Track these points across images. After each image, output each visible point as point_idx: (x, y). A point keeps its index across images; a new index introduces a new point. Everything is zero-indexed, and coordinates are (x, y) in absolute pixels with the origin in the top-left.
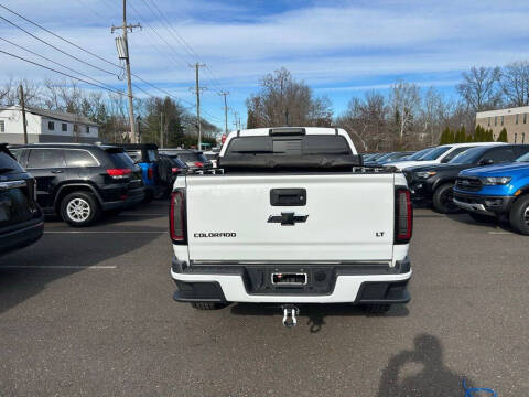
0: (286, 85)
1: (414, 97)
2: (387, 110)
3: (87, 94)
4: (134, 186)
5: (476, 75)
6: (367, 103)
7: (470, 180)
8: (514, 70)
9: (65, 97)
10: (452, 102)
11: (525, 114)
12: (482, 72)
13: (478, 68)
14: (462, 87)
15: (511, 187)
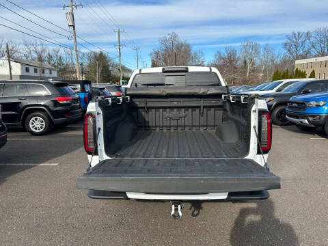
0: (175, 43)
1: (256, 50)
2: (239, 59)
3: (50, 49)
4: (74, 108)
5: (295, 37)
7: (297, 103)
8: (319, 33)
9: (36, 52)
10: (280, 54)
11: (326, 61)
12: (299, 34)
13: (296, 32)
14: (286, 44)
15: (326, 108)
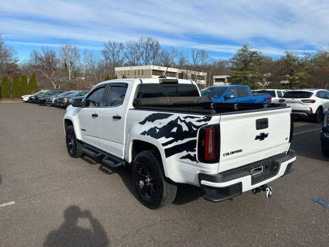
1: (75, 54)
2: (58, 61)
5: (111, 46)
6: (43, 55)
8: (130, 46)
11: (139, 70)
12: (114, 44)
13: (112, 42)
14: (104, 52)
